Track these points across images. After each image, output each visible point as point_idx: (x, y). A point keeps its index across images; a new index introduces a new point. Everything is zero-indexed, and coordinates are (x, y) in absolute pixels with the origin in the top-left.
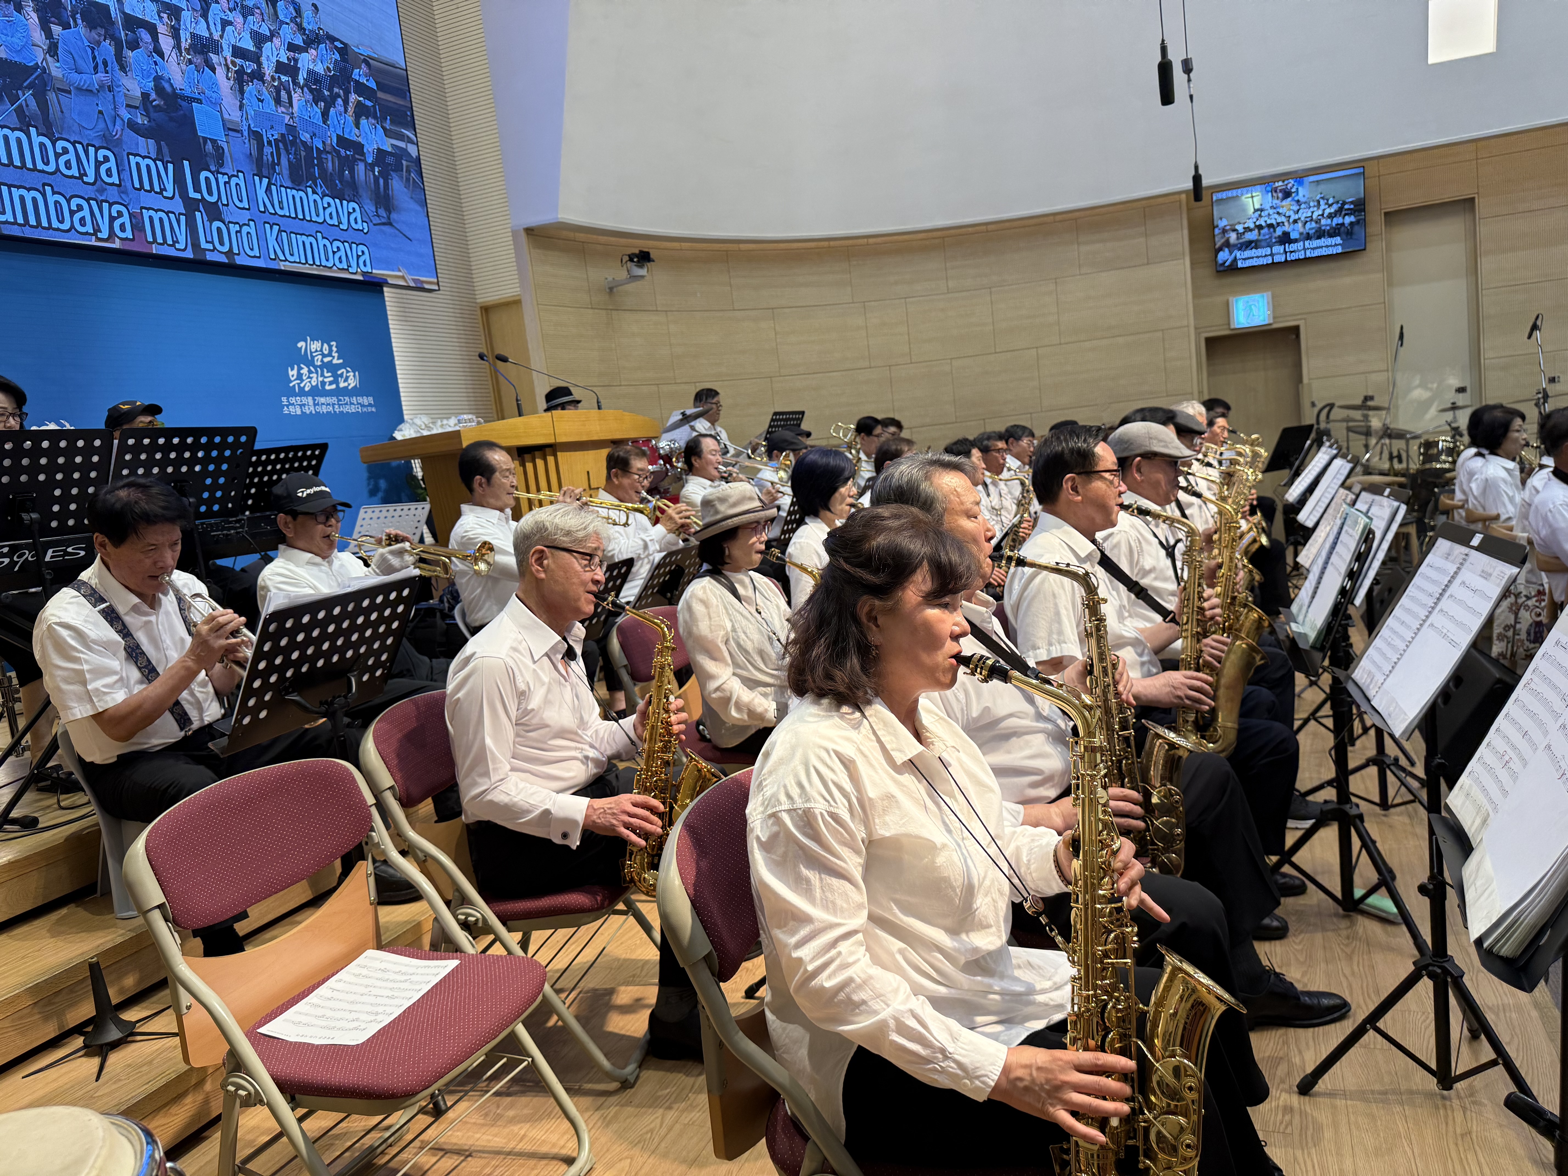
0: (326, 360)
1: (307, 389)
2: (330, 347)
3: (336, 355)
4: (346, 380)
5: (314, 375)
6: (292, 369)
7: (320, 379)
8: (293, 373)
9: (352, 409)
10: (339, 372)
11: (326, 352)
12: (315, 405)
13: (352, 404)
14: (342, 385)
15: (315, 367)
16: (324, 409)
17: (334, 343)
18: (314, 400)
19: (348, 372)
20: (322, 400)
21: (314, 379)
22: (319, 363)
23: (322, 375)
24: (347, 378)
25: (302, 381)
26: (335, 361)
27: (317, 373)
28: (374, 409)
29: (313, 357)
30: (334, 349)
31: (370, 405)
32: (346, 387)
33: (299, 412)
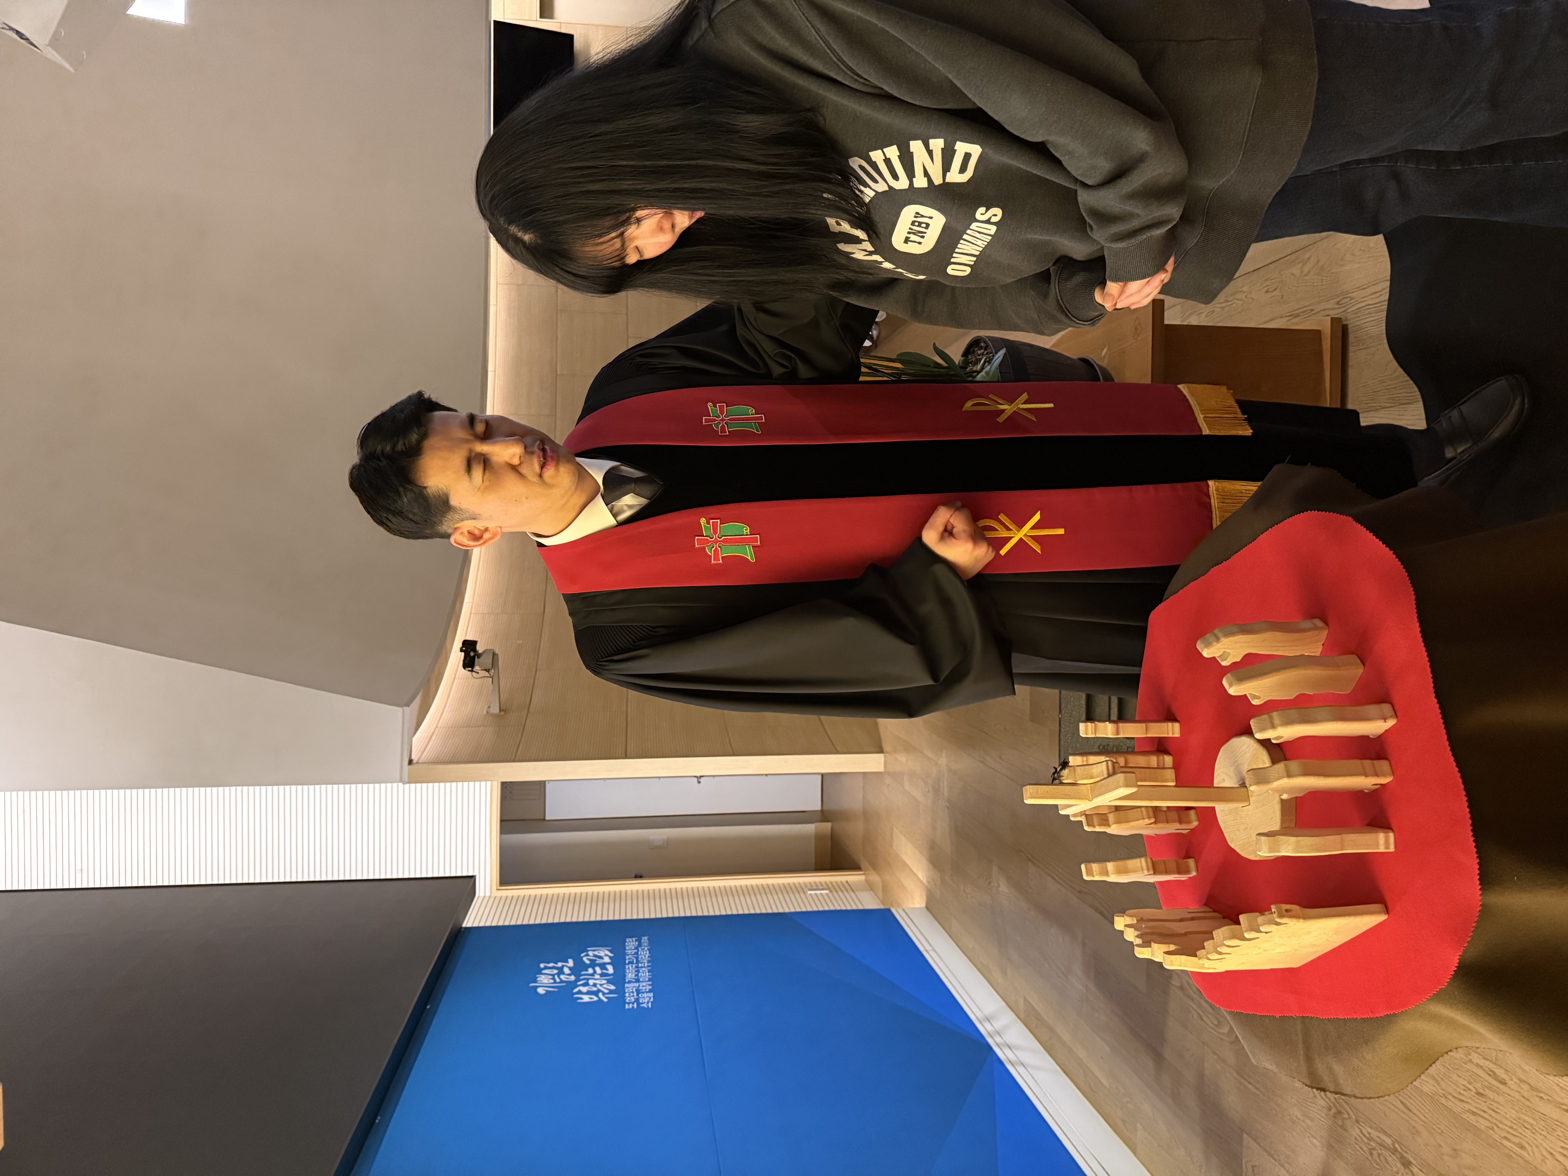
0: (566, 971)
1: (613, 987)
2: (546, 968)
3: (560, 964)
4: (601, 958)
5: (591, 982)
6: (581, 999)
7: (597, 977)
8: (586, 998)
9: (645, 955)
10: (588, 962)
11: (555, 971)
12: (637, 981)
13: (637, 953)
14: (607, 960)
15: (577, 980)
16: (645, 974)
17: (542, 966)
18: (630, 982)
19: (587, 955)
20: (630, 976)
21: (597, 982)
22: (573, 978)
23: (593, 975)
24: (595, 956)
25: (599, 991)
26: (571, 963)
27: (588, 979)
28: (645, 939)
29: (562, 981)
30: (551, 965)
31: (639, 941)
32: (610, 958)
33: (651, 995)
